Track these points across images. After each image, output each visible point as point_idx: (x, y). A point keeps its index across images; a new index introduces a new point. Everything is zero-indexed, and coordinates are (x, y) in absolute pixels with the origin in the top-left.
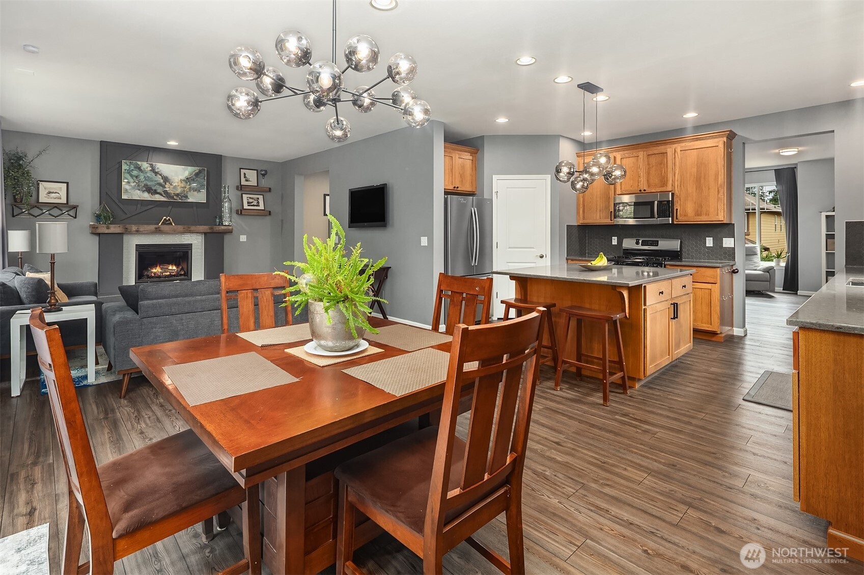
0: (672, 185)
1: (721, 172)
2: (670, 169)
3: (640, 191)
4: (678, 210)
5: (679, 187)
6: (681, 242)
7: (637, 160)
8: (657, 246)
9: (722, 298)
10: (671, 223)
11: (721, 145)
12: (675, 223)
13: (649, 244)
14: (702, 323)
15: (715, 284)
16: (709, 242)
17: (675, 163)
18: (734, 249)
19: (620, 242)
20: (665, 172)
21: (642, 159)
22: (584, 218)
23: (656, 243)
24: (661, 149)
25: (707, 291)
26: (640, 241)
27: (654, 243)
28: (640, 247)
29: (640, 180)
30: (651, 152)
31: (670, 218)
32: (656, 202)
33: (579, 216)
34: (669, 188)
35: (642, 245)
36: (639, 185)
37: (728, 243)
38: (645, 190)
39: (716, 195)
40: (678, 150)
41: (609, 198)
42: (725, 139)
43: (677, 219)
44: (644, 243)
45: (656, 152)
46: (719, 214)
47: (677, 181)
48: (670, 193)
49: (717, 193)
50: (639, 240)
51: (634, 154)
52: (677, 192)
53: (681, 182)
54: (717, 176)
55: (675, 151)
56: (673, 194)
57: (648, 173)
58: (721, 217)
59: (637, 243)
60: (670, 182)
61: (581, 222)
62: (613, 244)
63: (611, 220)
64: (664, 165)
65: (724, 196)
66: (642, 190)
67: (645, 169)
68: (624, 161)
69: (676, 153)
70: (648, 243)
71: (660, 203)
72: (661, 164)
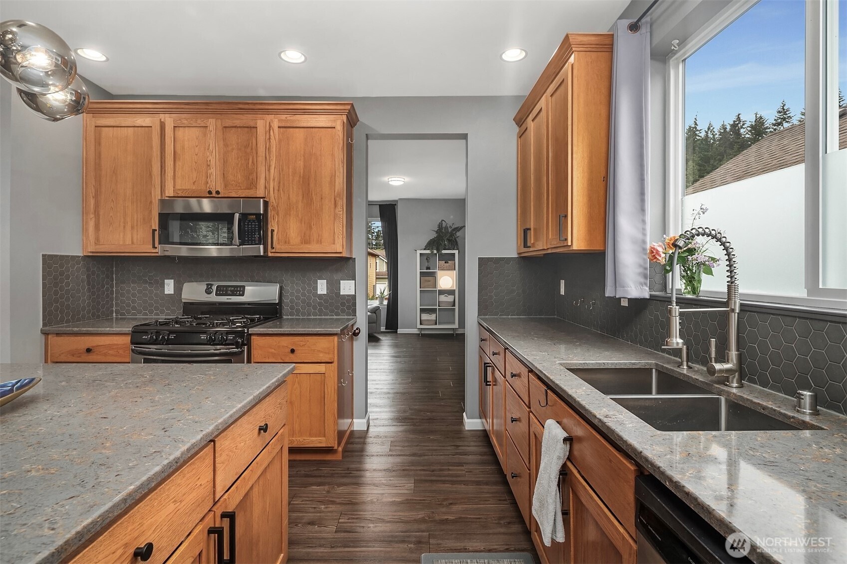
0: (266, 188)
1: (340, 172)
2: (261, 159)
3: (210, 192)
4: (275, 233)
5: (276, 191)
6: (281, 289)
7: (205, 135)
8: (243, 295)
9: (341, 383)
10: (262, 254)
11: (339, 127)
12: (270, 255)
13: (229, 292)
14: (311, 435)
15: (331, 363)
16: (322, 287)
17: (269, 149)
18: (354, 297)
19: (178, 289)
20: (253, 162)
21: (213, 133)
22: (97, 240)
23: (240, 291)
24: (245, 119)
25: (318, 377)
26: (214, 288)
27: (237, 291)
28: (213, 298)
29: (209, 171)
30: (229, 123)
31: (262, 246)
32: (237, 216)
33: (87, 237)
34: (260, 192)
35: (216, 295)
36: (207, 183)
37: (347, 288)
38: (218, 193)
39: (332, 210)
40: (275, 124)
41: (151, 202)
42: (345, 118)
43: (273, 248)
44: (221, 291)
45: (237, 123)
46: (336, 242)
47: (274, 180)
48: (262, 200)
49: (333, 206)
50: (212, 285)
51: (199, 121)
52: (272, 201)
53: (279, 183)
54: (333, 177)
55: (270, 126)
56: (266, 204)
57: (225, 162)
58: (337, 247)
59: (208, 291)
60: (262, 182)
61: (91, 248)
62: (166, 293)
63: (154, 247)
64: (252, 149)
65: (342, 212)
66: (214, 192)
67: (219, 153)
68: (180, 133)
69: (271, 131)
70: (227, 291)
71: (244, 217)
72: (246, 147)
